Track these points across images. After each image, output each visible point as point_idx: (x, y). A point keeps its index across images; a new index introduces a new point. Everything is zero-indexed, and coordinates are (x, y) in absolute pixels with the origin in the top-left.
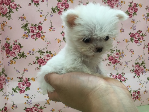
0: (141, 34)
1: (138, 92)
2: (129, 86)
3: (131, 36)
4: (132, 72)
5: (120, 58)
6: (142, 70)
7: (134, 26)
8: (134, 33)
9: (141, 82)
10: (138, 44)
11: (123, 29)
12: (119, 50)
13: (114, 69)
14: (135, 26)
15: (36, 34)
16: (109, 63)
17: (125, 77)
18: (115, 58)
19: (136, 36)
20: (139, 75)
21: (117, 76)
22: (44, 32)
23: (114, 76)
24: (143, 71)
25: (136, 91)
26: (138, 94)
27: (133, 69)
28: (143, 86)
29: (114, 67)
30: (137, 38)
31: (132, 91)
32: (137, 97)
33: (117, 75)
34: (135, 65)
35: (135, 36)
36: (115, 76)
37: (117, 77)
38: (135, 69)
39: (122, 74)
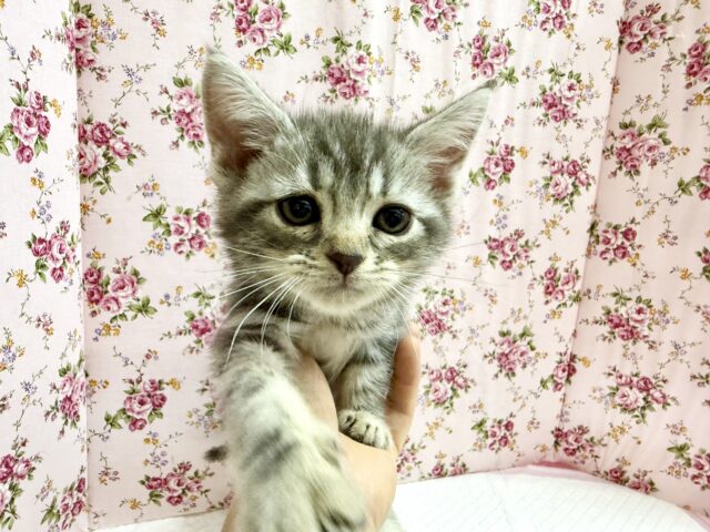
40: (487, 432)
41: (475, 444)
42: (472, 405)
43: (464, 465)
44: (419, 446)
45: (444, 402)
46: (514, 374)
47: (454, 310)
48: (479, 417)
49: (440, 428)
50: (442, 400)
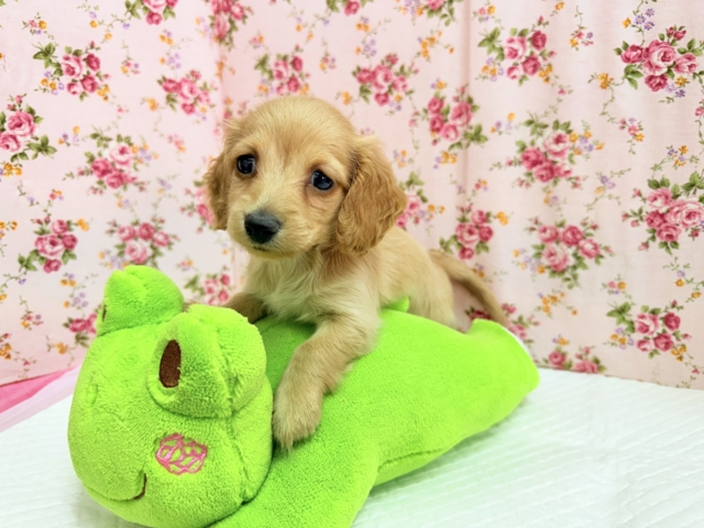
0: (682, 44)
1: (670, 320)
2: (617, 282)
3: (627, 59)
4: (635, 224)
5: (571, 155)
6: (689, 216)
7: (643, 10)
8: (645, 46)
9: (683, 275)
10: (662, 93)
11: (585, 32)
12: (568, 125)
13: (547, 201)
14: (650, 13)
15: (289, 83)
16: (524, 178)
17: (596, 240)
18: (551, 157)
19: (656, 58)
20: (670, 236)
21: (557, 234)
22: (308, 75)
23: (544, 230)
24: (697, 219)
25: (654, 312)
26: (670, 327)
27: (641, 211)
28: (696, 295)
29: (544, 196)
30: (658, 67)
31: (633, 308)
32: (664, 342)
33: (561, 230)
34: (648, 192)
35: (647, 56)
36: (548, 232)
37: (561, 236)
38: (648, 208)
39: (584, 224)
40: (632, 323)
41: (614, 336)
42: (606, 281)
43: (597, 361)
44: (529, 320)
45: (563, 272)
46: (675, 244)
47: (573, 148)
48: (620, 301)
49: (558, 304)
50: (561, 268)
